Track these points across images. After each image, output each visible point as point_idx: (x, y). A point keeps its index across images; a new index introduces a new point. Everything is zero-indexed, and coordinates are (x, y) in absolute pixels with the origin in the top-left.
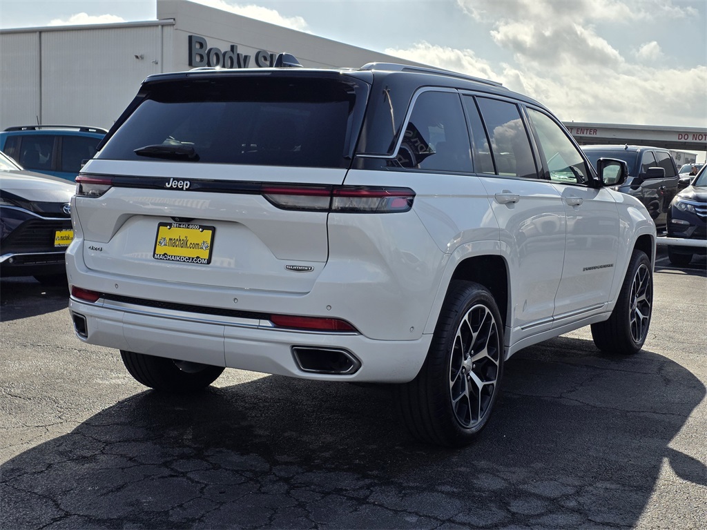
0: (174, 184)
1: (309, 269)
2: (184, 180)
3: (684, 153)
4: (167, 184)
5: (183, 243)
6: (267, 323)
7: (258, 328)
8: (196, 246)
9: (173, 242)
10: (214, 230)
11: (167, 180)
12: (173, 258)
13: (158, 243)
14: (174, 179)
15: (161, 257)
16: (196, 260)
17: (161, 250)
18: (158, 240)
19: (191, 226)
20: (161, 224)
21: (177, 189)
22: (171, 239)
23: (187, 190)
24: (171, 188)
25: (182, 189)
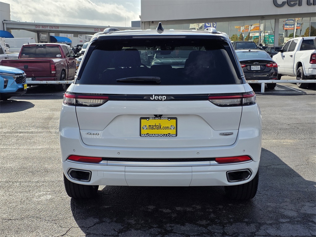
0: (156, 98)
1: (232, 134)
2: (162, 95)
3: (88, 36)
4: (151, 98)
5: (159, 127)
6: (214, 162)
7: (210, 165)
8: (167, 128)
9: (151, 127)
10: (176, 119)
11: (152, 95)
12: (154, 135)
13: (142, 128)
14: (155, 95)
15: (146, 135)
16: (169, 135)
17: (144, 132)
18: (142, 127)
19: (162, 118)
20: (141, 118)
21: (158, 100)
22: (149, 126)
23: (164, 100)
24: (154, 100)
25: (162, 100)
